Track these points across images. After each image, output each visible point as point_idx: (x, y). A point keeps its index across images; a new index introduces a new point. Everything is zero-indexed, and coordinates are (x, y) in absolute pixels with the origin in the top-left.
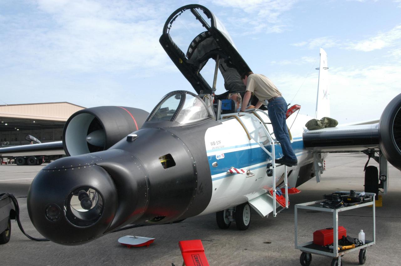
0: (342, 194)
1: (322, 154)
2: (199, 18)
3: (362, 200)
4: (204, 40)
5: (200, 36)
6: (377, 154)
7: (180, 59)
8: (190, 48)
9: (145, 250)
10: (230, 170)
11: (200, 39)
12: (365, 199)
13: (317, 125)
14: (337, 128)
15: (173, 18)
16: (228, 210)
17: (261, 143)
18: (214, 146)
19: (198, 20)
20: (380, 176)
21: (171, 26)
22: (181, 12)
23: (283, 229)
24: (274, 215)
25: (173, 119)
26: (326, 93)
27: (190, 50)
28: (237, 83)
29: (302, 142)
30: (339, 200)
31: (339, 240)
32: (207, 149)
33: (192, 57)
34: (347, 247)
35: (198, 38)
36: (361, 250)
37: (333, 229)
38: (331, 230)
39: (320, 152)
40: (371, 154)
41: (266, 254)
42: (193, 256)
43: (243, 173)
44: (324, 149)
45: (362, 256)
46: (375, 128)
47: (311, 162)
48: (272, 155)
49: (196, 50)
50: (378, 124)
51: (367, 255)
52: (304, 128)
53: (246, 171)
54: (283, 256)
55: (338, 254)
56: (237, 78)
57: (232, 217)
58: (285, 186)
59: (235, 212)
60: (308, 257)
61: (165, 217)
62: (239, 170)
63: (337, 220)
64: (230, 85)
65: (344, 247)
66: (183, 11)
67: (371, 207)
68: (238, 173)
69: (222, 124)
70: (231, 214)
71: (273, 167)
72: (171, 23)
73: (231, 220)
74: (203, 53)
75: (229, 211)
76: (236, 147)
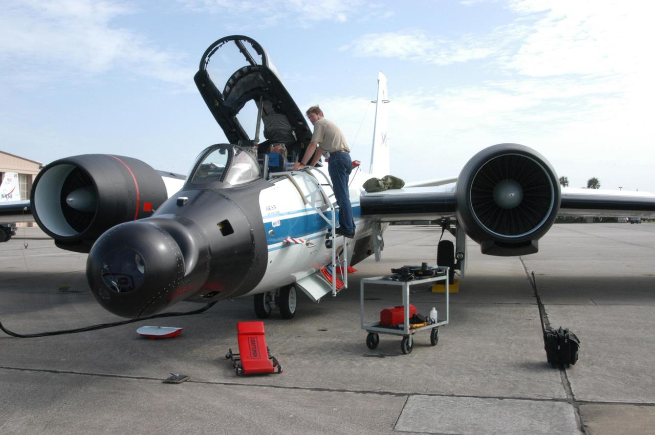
0: (412, 268)
1: (382, 224)
2: (243, 50)
3: (434, 273)
4: (244, 76)
5: (240, 71)
6: (453, 226)
7: (216, 101)
8: (227, 86)
9: (174, 341)
10: (287, 240)
11: (240, 75)
12: (438, 273)
13: (378, 185)
14: (403, 191)
15: (213, 50)
16: (269, 294)
17: (318, 208)
18: (269, 212)
19: (242, 54)
20: (457, 254)
21: (209, 60)
22: (222, 43)
23: (337, 317)
24: (334, 294)
25: (223, 179)
26: (385, 137)
27: (228, 89)
28: (280, 131)
29: (360, 209)
30: (409, 274)
31: (410, 319)
32: (263, 215)
33: (229, 97)
34: (418, 325)
35: (238, 74)
36: (433, 329)
37: (403, 307)
38: (401, 308)
39: (380, 222)
40: (445, 225)
41: (323, 340)
42: (250, 339)
43: (303, 244)
44: (385, 217)
45: (434, 336)
46: (450, 191)
47: (368, 235)
48: (332, 222)
49: (234, 89)
50: (454, 185)
51: (439, 335)
52: (360, 190)
53: (305, 241)
54: (344, 341)
55: (409, 331)
56: (281, 124)
57: (274, 303)
58: (344, 261)
59: (278, 296)
60: (375, 337)
61: (219, 292)
62: (297, 240)
63: (408, 294)
64: (271, 132)
65: (415, 325)
66: (225, 42)
67: (443, 282)
68: (296, 243)
69: (274, 185)
70: (273, 299)
71: (333, 238)
72: (209, 57)
73: (273, 306)
74: (241, 92)
75: (271, 294)
76: (289, 213)
